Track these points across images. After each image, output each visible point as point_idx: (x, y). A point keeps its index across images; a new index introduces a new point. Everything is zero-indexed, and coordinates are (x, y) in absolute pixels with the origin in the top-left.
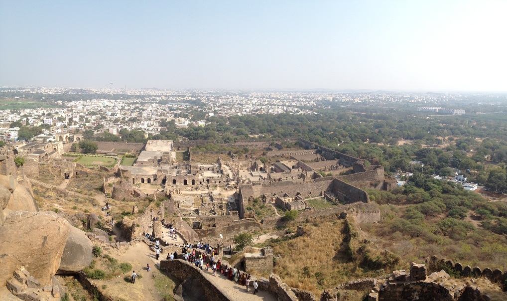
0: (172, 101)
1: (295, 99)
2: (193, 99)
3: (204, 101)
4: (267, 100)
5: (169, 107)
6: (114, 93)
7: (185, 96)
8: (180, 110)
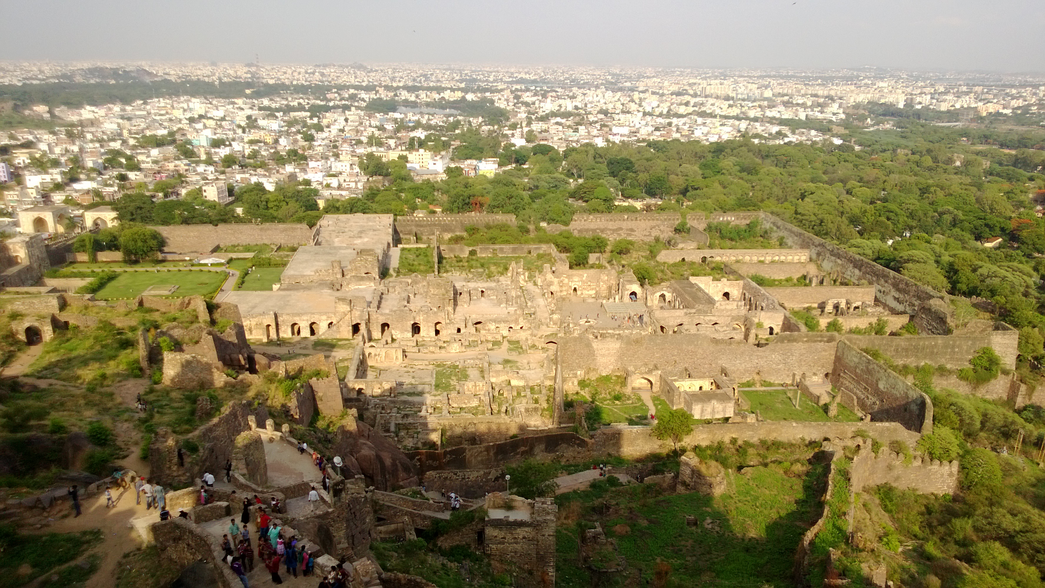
0: (407, 103)
1: (779, 99)
2: (470, 97)
3: (501, 104)
4: (693, 101)
5: (395, 120)
6: (225, 80)
7: (446, 89)
8: (428, 127)
